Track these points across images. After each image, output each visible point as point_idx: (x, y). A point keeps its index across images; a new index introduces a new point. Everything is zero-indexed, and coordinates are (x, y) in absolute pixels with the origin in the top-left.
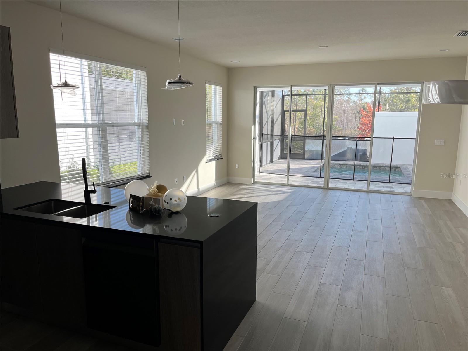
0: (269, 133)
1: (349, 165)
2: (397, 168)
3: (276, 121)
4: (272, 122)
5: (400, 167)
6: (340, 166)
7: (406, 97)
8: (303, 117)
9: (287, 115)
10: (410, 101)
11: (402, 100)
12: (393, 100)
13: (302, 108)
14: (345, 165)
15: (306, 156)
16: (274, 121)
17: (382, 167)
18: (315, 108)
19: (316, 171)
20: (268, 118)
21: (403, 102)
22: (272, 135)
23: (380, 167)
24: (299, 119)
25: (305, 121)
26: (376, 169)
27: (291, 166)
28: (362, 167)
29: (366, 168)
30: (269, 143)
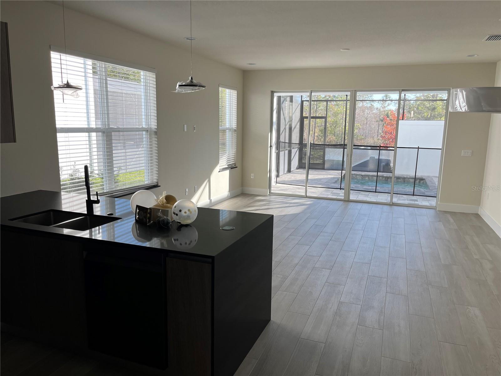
0: (287, 141)
1: (371, 176)
2: (421, 179)
3: (295, 128)
4: (290, 129)
5: (424, 179)
6: (361, 176)
7: (432, 105)
8: (323, 124)
9: (306, 122)
10: (436, 109)
11: (428, 108)
12: (418, 108)
13: (322, 115)
14: (367, 176)
15: (326, 166)
16: (293, 128)
17: (406, 179)
18: (336, 114)
19: (336, 182)
20: (286, 125)
21: (429, 109)
22: (290, 143)
23: (404, 178)
24: (318, 127)
25: (325, 128)
26: (400, 180)
27: (310, 177)
28: (385, 178)
29: (389, 180)
30: (287, 152)
